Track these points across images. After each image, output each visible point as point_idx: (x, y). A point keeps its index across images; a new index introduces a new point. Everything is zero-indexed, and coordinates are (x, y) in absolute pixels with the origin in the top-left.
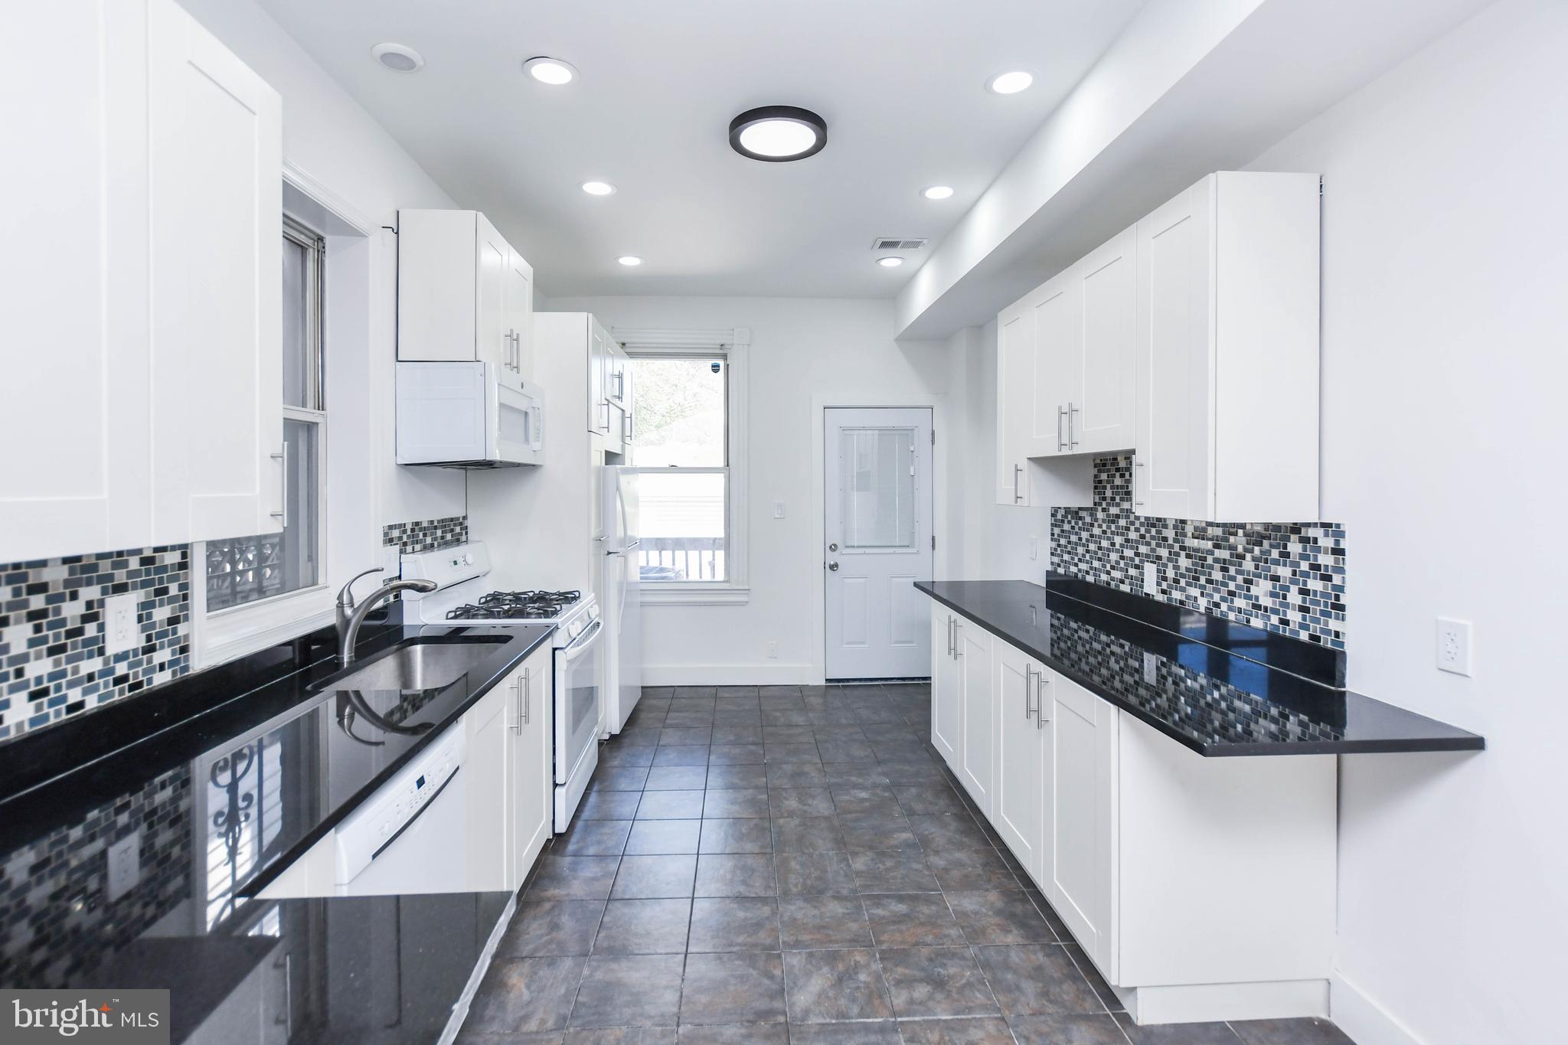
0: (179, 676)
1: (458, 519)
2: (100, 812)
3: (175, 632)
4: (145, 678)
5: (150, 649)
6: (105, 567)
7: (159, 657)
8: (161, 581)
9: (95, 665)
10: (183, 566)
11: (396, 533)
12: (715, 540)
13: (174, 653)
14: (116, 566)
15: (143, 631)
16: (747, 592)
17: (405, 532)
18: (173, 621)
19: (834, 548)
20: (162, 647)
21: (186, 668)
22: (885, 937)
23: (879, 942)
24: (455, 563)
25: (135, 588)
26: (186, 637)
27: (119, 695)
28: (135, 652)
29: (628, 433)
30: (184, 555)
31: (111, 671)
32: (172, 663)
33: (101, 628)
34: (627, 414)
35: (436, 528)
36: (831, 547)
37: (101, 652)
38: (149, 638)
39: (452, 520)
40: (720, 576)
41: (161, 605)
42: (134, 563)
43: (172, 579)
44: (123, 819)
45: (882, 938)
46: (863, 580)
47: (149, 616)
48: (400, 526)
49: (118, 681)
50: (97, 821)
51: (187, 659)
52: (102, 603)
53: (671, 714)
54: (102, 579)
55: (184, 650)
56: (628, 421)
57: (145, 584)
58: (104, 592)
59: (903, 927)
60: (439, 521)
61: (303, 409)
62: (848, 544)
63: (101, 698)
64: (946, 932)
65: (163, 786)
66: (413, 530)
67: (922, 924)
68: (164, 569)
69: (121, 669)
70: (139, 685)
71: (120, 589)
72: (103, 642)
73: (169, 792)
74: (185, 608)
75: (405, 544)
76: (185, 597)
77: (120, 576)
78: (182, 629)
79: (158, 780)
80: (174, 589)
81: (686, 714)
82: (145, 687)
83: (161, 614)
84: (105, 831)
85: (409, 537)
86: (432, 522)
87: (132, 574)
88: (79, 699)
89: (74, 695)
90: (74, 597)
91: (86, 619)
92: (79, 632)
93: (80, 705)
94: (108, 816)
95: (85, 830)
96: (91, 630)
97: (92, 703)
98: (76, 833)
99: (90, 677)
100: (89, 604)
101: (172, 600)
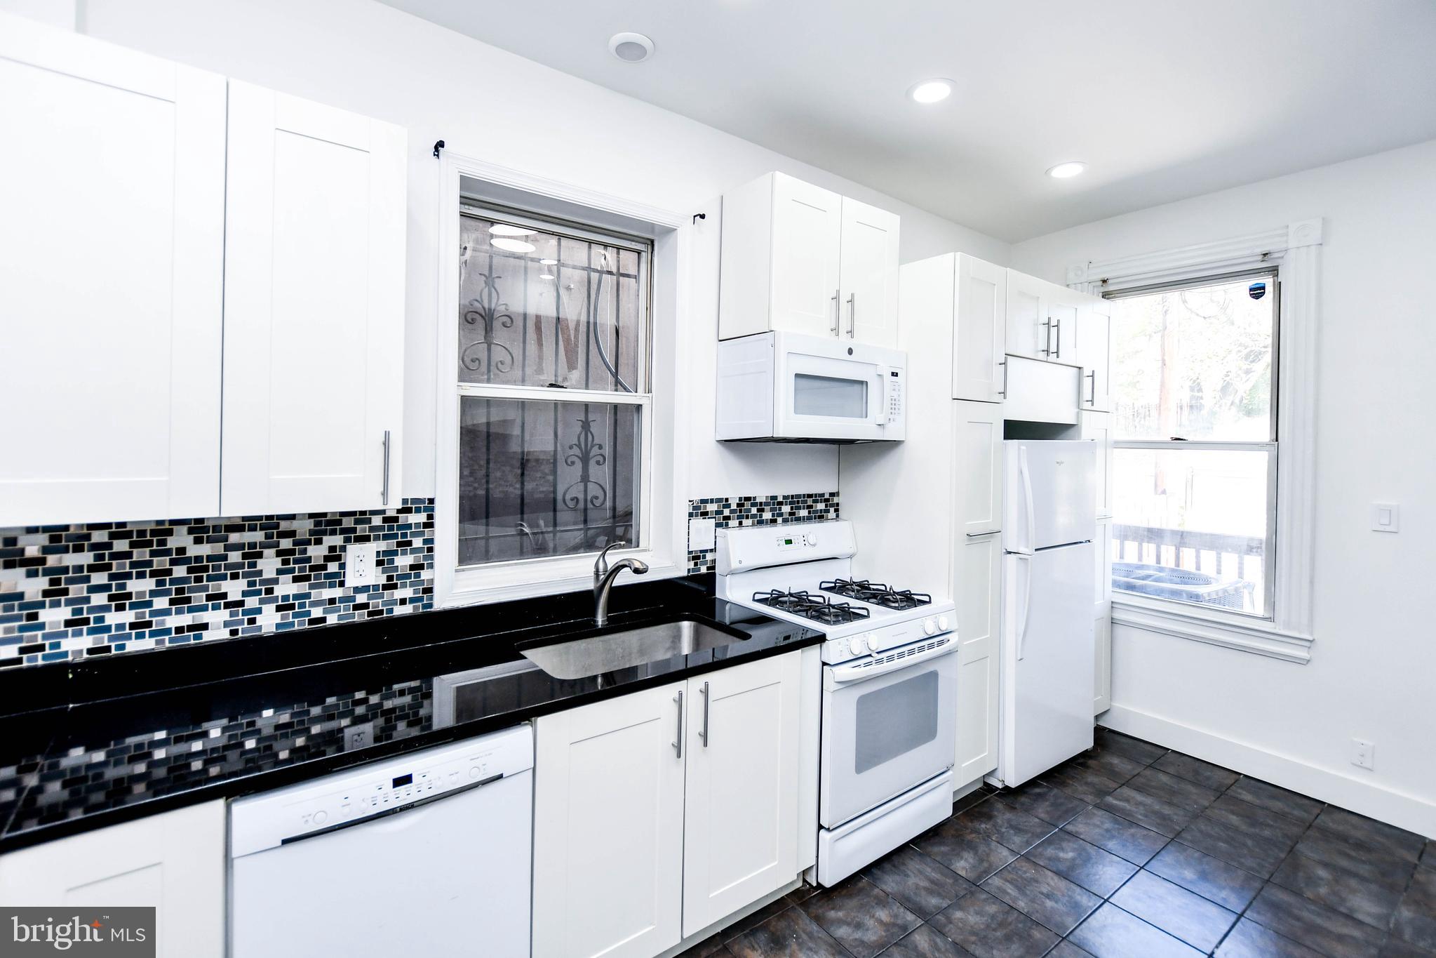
0: (421, 611)
1: (823, 495)
2: (338, 700)
3: (418, 576)
4: (385, 608)
5: (390, 586)
6: (348, 522)
7: (399, 594)
8: (404, 535)
9: (337, 593)
10: (428, 525)
11: (712, 508)
13: (415, 592)
14: (357, 522)
15: (383, 572)
17: (728, 506)
18: (417, 567)
20: (404, 586)
21: (431, 606)
24: (790, 542)
25: (377, 538)
26: (432, 581)
27: (361, 617)
28: (376, 587)
30: (430, 517)
31: (353, 599)
32: (412, 600)
33: (342, 566)
35: (780, 503)
37: (342, 584)
38: (390, 578)
39: (810, 496)
41: (404, 553)
42: (377, 521)
43: (415, 535)
44: (360, 710)
47: (392, 561)
48: (719, 500)
49: (357, 607)
50: (336, 705)
51: (431, 598)
52: (343, 549)
54: (343, 531)
55: (429, 590)
57: (386, 537)
58: (347, 540)
60: (785, 497)
63: (340, 618)
65: (402, 693)
66: (738, 505)
68: (409, 526)
69: (361, 598)
70: (381, 612)
71: (364, 539)
72: (344, 577)
73: (407, 699)
74: (432, 558)
75: (727, 518)
76: (430, 550)
77: (361, 529)
78: (425, 575)
79: (396, 687)
80: (417, 543)
82: (385, 615)
83: (403, 561)
84: (344, 716)
85: (732, 511)
86: (774, 498)
87: (372, 529)
88: (321, 615)
89: (317, 613)
90: (319, 542)
91: (328, 559)
92: (324, 567)
93: (323, 620)
94: (346, 705)
95: (324, 709)
96: (333, 567)
97: (332, 620)
98: (316, 711)
99: (332, 601)
100: (332, 549)
101: (414, 551)
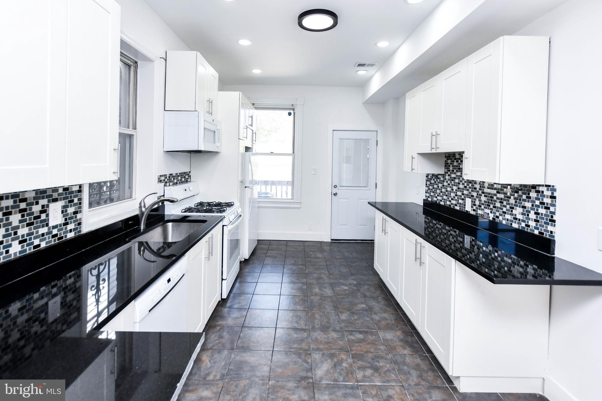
0: (77, 234)
1: (187, 172)
2: (45, 288)
3: (76, 217)
4: (64, 235)
5: (66, 224)
6: (49, 193)
7: (70, 227)
8: (71, 197)
9: (45, 230)
10: (80, 191)
11: (163, 178)
12: (288, 182)
13: (75, 225)
14: (54, 192)
15: (64, 217)
16: (300, 203)
17: (166, 178)
18: (75, 213)
19: (335, 187)
20: (71, 223)
21: (80, 231)
22: (354, 348)
23: (351, 350)
24: (186, 190)
25: (61, 200)
26: (80, 219)
27: (54, 242)
28: (60, 225)
29: (254, 139)
30: (80, 188)
31: (51, 232)
32: (75, 229)
33: (47, 216)
34: (254, 132)
35: (178, 176)
36: (334, 186)
37: (47, 225)
38: (66, 220)
39: (185, 173)
40: (290, 196)
41: (71, 206)
42: (61, 190)
43: (75, 197)
44: (54, 290)
45: (353, 349)
46: (347, 200)
47: (66, 211)
48: (164, 175)
49: (54, 236)
50: (45, 291)
51: (80, 228)
52: (48, 206)
53: (269, 252)
54: (48, 197)
55: (79, 224)
56: (254, 134)
57: (64, 199)
58: (49, 201)
59: (362, 345)
60: (179, 174)
61: (128, 129)
62: (341, 185)
63: (47, 243)
64: (379, 347)
65: (70, 277)
66: (169, 177)
67: (369, 344)
68: (72, 192)
69: (55, 232)
70: (62, 238)
71: (55, 200)
72: (48, 221)
73: (72, 280)
74: (80, 208)
75: (166, 182)
76: (80, 203)
77: (55, 195)
78: (79, 216)
79: (68, 275)
80: (76, 200)
81: (275, 252)
82: (64, 239)
83: (71, 210)
84: (47, 295)
85: (168, 180)
86: (177, 174)
87: (59, 194)
88: (38, 243)
89: (36, 242)
90: (37, 203)
91: (42, 212)
92: (39, 217)
93: (39, 246)
94: (48, 289)
95: (40, 295)
96: (43, 216)
97: (43, 245)
98: (36, 296)
99: (43, 235)
100: (43, 206)
101: (75, 205)
